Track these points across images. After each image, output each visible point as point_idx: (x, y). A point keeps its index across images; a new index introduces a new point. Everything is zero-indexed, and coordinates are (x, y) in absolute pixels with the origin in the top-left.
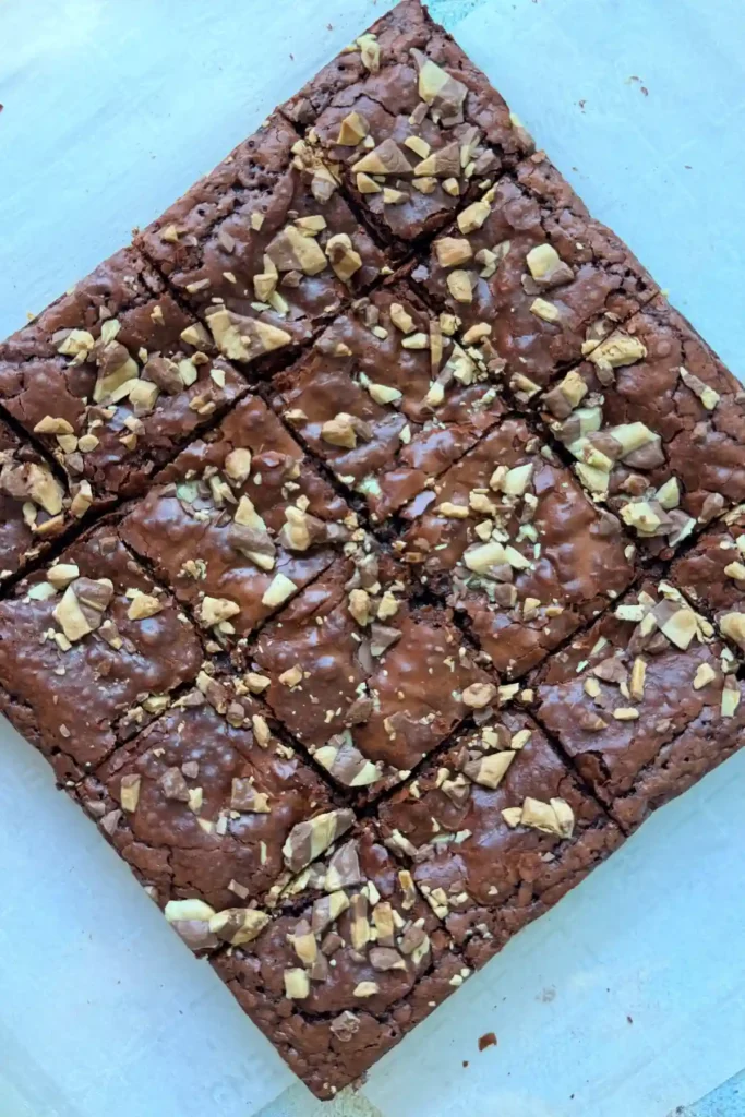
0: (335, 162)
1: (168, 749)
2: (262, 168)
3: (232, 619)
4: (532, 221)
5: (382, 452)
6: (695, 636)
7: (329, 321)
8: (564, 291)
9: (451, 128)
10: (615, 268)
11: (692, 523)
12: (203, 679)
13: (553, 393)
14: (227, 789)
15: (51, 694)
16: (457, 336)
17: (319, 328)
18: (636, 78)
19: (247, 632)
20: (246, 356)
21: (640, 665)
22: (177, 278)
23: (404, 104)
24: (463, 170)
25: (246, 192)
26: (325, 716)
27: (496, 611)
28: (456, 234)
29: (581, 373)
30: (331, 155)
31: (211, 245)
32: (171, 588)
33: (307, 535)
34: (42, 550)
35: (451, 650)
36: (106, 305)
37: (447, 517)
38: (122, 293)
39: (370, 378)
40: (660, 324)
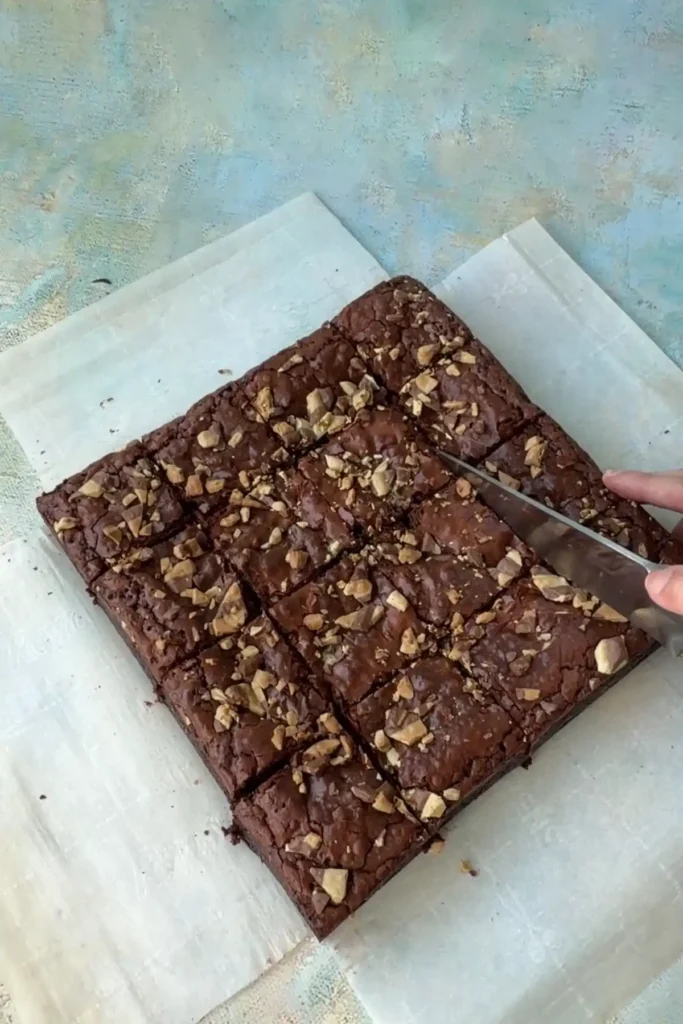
0: (129, 549)
1: (498, 672)
2: (127, 590)
3: (416, 635)
4: (183, 442)
5: (312, 538)
6: (432, 377)
7: (226, 561)
8: (226, 430)
9: (120, 482)
10: (217, 402)
11: (368, 377)
12: (454, 655)
13: (286, 440)
14: (524, 636)
15: (463, 744)
16: (245, 492)
17: (231, 568)
18: (102, 404)
19: (424, 625)
20: (243, 612)
21: (447, 404)
22: (189, 647)
23: (102, 505)
24: (147, 477)
25: (140, 602)
26: (478, 578)
27: (413, 480)
28: (183, 484)
29: (274, 424)
30: (125, 549)
31: (170, 625)
32: (393, 671)
33: (361, 580)
34: (364, 752)
35: (437, 502)
36: (201, 695)
37: (355, 502)
38: (194, 683)
39: (265, 543)
40: (252, 380)
